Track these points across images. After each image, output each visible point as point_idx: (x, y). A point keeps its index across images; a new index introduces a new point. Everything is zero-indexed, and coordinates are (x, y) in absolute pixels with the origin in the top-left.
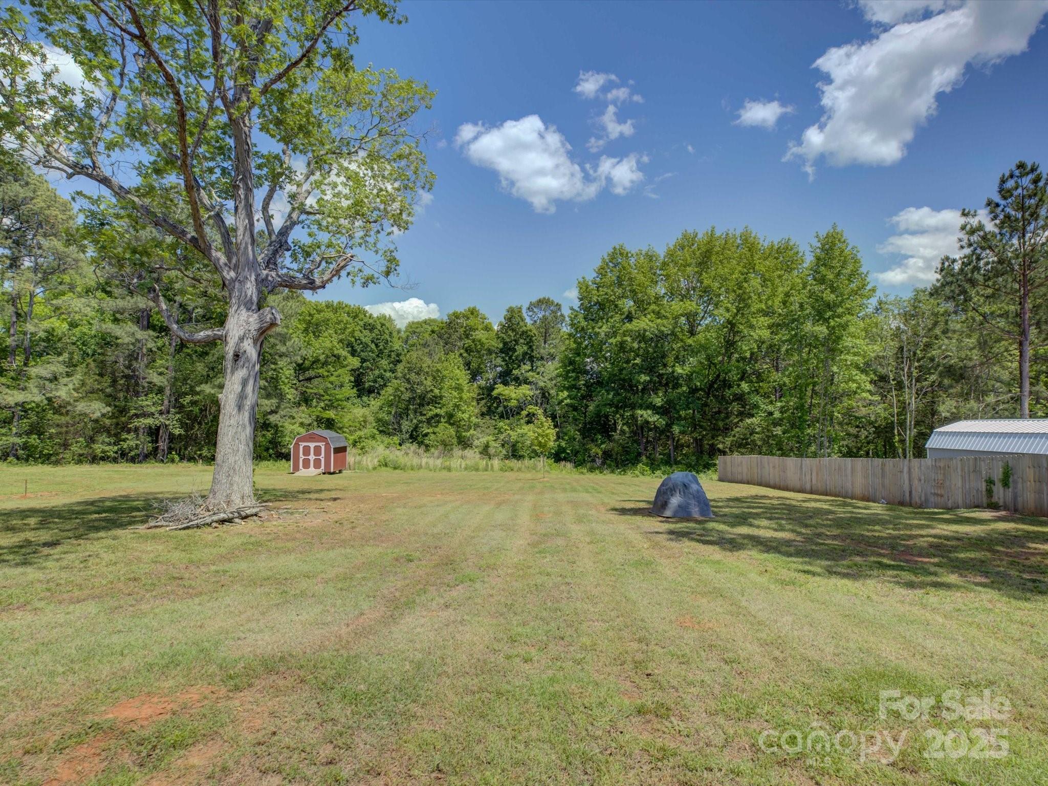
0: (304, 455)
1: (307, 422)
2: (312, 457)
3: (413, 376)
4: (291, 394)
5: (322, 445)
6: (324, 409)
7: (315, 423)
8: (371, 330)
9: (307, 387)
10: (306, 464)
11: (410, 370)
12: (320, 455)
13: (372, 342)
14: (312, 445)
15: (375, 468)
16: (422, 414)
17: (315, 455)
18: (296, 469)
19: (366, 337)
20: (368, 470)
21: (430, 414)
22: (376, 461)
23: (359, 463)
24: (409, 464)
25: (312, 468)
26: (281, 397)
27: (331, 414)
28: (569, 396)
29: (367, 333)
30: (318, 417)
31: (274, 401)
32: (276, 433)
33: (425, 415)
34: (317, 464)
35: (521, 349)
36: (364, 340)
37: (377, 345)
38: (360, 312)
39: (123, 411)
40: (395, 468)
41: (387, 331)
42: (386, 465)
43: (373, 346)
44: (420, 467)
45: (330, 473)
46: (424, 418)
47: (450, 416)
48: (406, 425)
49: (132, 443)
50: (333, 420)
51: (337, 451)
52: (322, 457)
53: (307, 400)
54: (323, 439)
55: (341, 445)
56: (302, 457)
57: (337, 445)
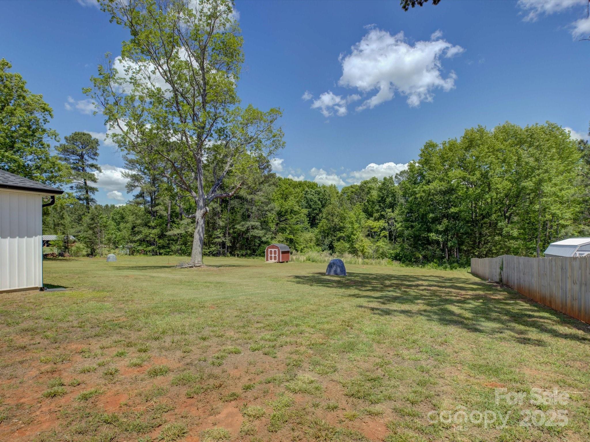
1: (281, 240)
2: (273, 255)
3: (330, 217)
4: (273, 227)
5: (277, 250)
6: (289, 234)
8: (319, 194)
10: (271, 259)
11: (329, 214)
13: (319, 200)
14: (273, 250)
15: (304, 261)
16: (334, 236)
18: (267, 260)
19: (315, 198)
20: (301, 262)
21: (338, 236)
22: (305, 258)
24: (319, 260)
25: (273, 260)
26: (269, 230)
27: (292, 236)
28: (402, 226)
29: (316, 196)
30: (286, 238)
31: (264, 231)
34: (275, 259)
35: (389, 200)
36: (314, 199)
37: (321, 202)
38: (314, 185)
39: (211, 236)
40: (313, 261)
41: (327, 194)
42: (309, 260)
43: (319, 202)
45: (280, 262)
46: (335, 238)
47: (349, 237)
48: (327, 242)
49: (214, 249)
51: (283, 253)
52: (277, 255)
53: (283, 230)
54: (277, 247)
55: (286, 250)
56: (269, 255)
57: (284, 250)
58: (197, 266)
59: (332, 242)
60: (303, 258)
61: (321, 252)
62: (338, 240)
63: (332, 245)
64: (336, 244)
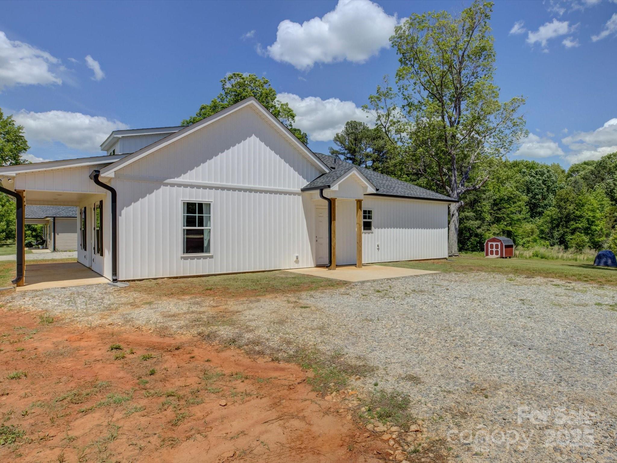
0: (491, 248)
1: (497, 232)
2: (494, 250)
3: (562, 203)
4: (488, 218)
5: (499, 244)
6: (506, 225)
7: (502, 233)
8: (542, 176)
9: (498, 214)
10: (492, 253)
12: (498, 248)
14: (494, 244)
15: (530, 257)
16: (567, 227)
17: (496, 248)
18: (487, 255)
20: (526, 258)
21: (573, 227)
22: (531, 254)
23: (522, 254)
24: (550, 256)
25: (494, 255)
26: (483, 220)
27: (509, 228)
29: (539, 177)
30: (503, 230)
31: (478, 222)
32: (481, 238)
33: (569, 228)
34: (497, 253)
37: (546, 185)
40: (542, 258)
41: (553, 175)
42: (537, 256)
43: (543, 185)
44: (557, 258)
45: (503, 258)
46: (568, 230)
48: (556, 234)
50: (511, 232)
51: (507, 247)
52: (499, 250)
53: (498, 220)
54: (499, 241)
55: (510, 244)
56: (490, 249)
57: (507, 244)
58: (456, 256)
59: (563, 235)
60: (528, 253)
61: (550, 247)
62: (573, 232)
63: (564, 239)
64: (569, 237)
